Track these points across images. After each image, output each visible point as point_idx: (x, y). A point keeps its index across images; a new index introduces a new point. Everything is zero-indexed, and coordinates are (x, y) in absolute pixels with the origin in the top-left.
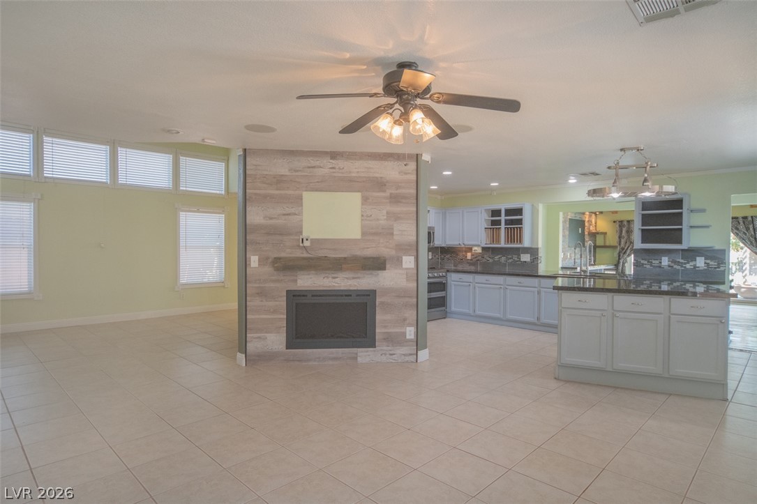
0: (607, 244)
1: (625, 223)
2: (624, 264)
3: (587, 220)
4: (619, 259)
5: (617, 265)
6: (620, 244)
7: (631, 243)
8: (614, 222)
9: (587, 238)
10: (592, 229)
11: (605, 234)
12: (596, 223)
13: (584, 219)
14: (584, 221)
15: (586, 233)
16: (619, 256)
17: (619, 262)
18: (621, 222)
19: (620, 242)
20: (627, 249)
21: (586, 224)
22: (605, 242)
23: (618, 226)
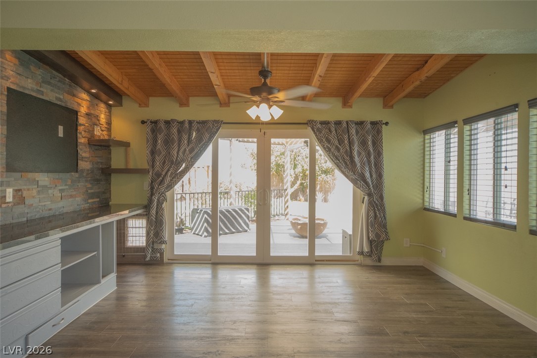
0: (131, 166)
1: (162, 125)
2: (160, 204)
3: (83, 110)
4: (152, 194)
5: (147, 207)
6: (153, 166)
7: (172, 163)
8: (143, 122)
9: (84, 152)
10: (99, 133)
11: (126, 145)
12: (109, 123)
13: (75, 107)
14: (76, 113)
15: (82, 140)
16: (152, 188)
17: (150, 201)
18: (155, 122)
19: (153, 161)
20: (166, 173)
21: (82, 120)
22: (127, 162)
23: (149, 130)
